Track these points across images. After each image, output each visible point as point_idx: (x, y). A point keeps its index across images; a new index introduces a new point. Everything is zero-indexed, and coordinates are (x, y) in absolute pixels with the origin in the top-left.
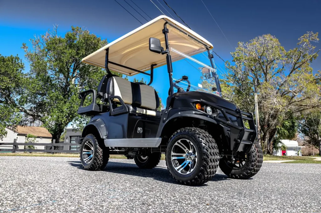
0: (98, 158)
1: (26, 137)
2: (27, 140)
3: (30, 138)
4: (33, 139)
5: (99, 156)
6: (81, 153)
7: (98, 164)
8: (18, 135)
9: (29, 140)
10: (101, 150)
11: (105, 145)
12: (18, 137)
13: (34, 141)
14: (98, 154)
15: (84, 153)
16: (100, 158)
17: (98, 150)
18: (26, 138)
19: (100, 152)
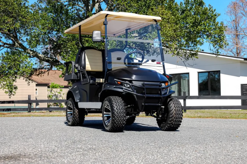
0: (75, 116)
1: (49, 87)
2: (50, 92)
3: (55, 90)
4: (58, 90)
5: (76, 115)
6: (67, 113)
7: (76, 121)
8: (37, 85)
9: (53, 92)
10: (77, 110)
11: (78, 107)
12: (38, 88)
13: (59, 93)
14: (75, 113)
15: (68, 113)
16: (77, 117)
17: (75, 111)
18: (49, 89)
19: (76, 112)
